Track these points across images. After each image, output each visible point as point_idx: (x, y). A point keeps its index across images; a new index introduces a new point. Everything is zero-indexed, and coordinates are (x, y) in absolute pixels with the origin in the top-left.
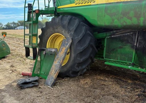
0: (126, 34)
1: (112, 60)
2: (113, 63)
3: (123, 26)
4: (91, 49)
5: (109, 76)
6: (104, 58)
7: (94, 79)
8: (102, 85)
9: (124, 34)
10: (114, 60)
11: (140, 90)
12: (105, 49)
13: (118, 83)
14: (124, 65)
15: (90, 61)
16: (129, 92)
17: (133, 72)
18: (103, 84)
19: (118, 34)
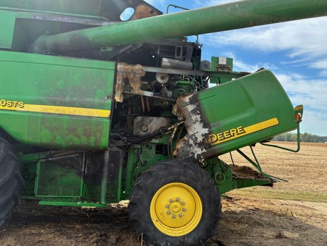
0: (71, 156)
1: (49, 196)
2: (53, 201)
3: (69, 146)
4: (16, 182)
5: (43, 225)
6: (36, 196)
7: (19, 235)
8: (38, 242)
9: (67, 156)
10: (53, 196)
11: (95, 235)
12: (37, 179)
13: (62, 234)
14: (70, 201)
15: (13, 203)
16: (83, 242)
17: (77, 212)
18: (40, 241)
19: (58, 156)
